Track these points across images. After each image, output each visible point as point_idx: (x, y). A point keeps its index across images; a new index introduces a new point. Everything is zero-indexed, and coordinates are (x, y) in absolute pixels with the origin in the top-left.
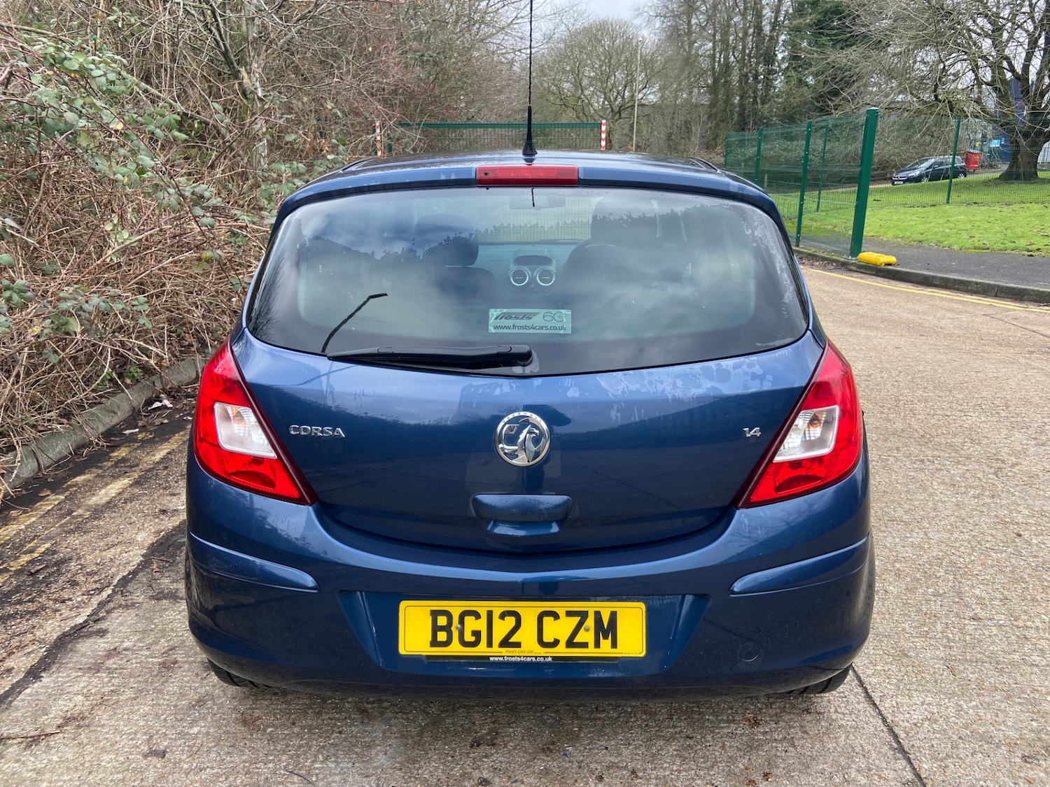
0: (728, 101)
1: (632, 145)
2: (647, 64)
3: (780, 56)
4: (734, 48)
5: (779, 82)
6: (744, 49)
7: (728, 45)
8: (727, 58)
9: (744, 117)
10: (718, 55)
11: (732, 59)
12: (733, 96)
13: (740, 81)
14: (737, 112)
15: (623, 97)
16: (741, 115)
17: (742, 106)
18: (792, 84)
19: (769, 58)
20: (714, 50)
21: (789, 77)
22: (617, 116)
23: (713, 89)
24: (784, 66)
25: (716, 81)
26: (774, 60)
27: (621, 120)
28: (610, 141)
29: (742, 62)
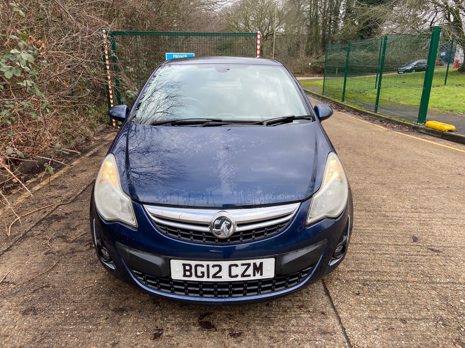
0: (317, 33)
1: (273, 54)
2: (280, 13)
3: (341, 12)
4: (320, 7)
5: (341, 24)
6: (325, 8)
7: (317, 6)
8: (316, 12)
9: (324, 40)
10: (312, 11)
11: (319, 13)
12: (319, 30)
13: (323, 24)
14: (321, 38)
15: (268, 30)
16: (323, 39)
17: (324, 35)
18: (349, 24)
19: (337, 13)
20: (311, 8)
21: (347, 21)
22: (265, 39)
23: (310, 27)
24: (343, 16)
25: (311, 23)
26: (338, 14)
27: (267, 41)
28: (262, 51)
29: (324, 14)
